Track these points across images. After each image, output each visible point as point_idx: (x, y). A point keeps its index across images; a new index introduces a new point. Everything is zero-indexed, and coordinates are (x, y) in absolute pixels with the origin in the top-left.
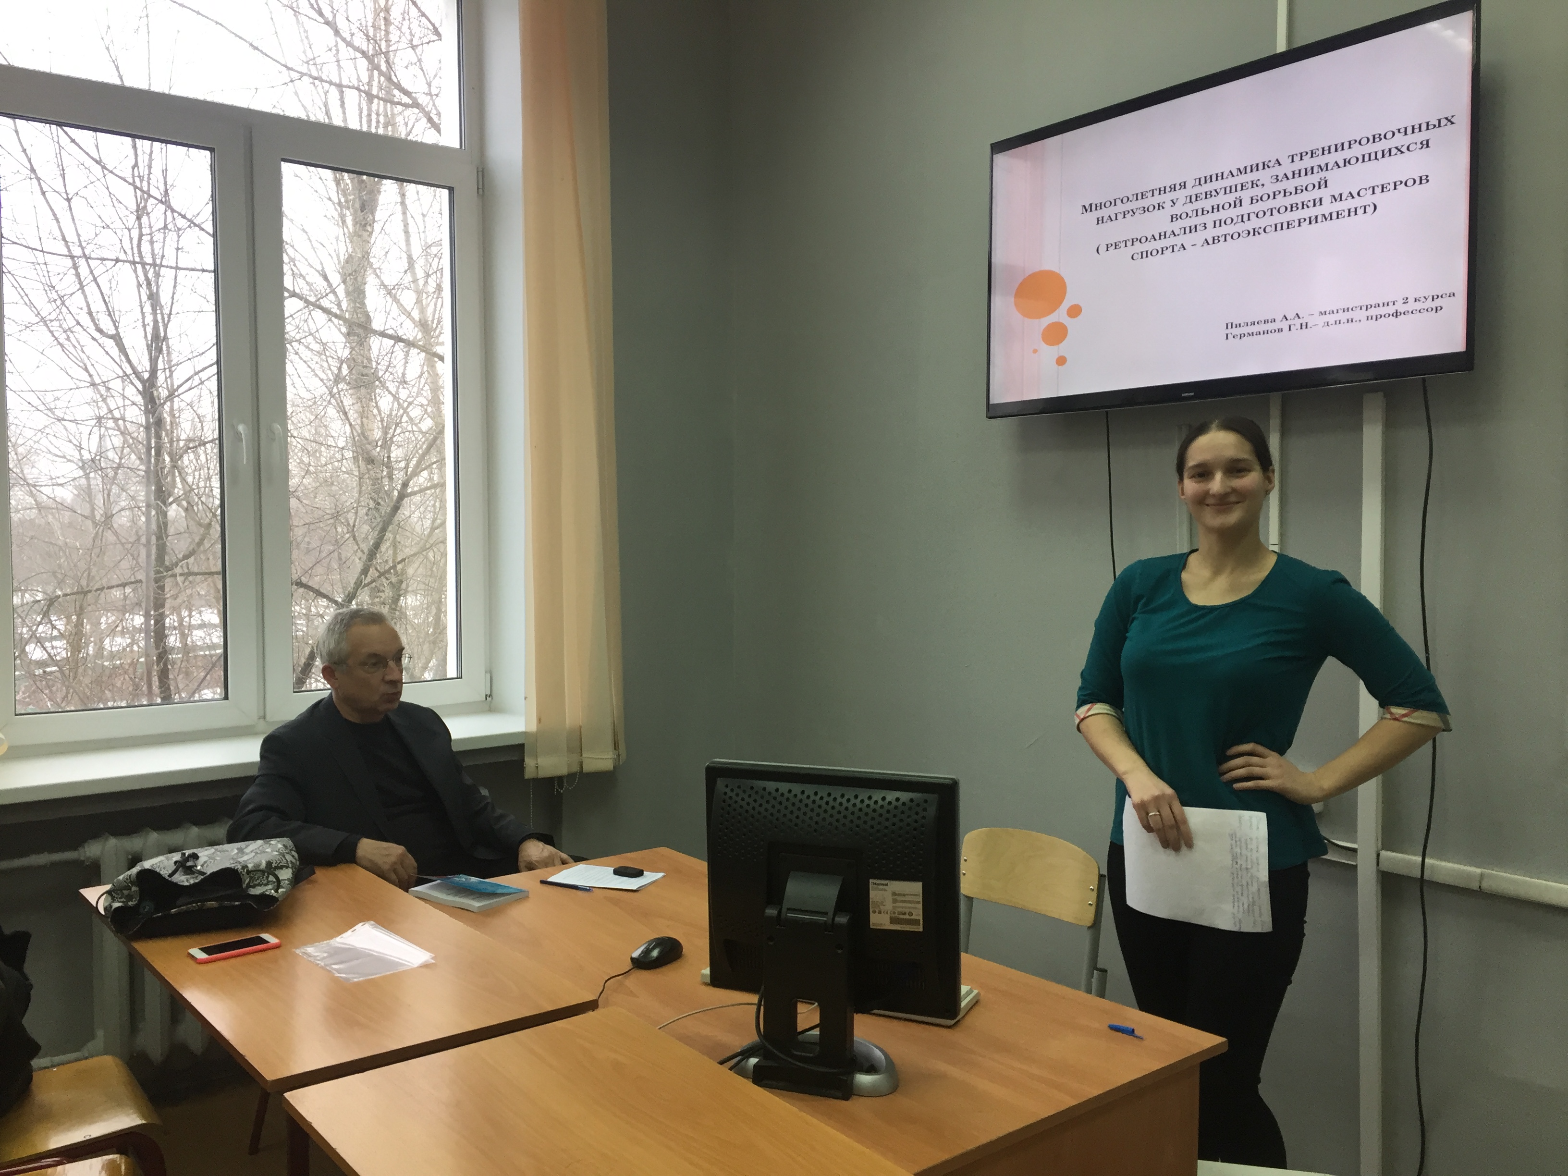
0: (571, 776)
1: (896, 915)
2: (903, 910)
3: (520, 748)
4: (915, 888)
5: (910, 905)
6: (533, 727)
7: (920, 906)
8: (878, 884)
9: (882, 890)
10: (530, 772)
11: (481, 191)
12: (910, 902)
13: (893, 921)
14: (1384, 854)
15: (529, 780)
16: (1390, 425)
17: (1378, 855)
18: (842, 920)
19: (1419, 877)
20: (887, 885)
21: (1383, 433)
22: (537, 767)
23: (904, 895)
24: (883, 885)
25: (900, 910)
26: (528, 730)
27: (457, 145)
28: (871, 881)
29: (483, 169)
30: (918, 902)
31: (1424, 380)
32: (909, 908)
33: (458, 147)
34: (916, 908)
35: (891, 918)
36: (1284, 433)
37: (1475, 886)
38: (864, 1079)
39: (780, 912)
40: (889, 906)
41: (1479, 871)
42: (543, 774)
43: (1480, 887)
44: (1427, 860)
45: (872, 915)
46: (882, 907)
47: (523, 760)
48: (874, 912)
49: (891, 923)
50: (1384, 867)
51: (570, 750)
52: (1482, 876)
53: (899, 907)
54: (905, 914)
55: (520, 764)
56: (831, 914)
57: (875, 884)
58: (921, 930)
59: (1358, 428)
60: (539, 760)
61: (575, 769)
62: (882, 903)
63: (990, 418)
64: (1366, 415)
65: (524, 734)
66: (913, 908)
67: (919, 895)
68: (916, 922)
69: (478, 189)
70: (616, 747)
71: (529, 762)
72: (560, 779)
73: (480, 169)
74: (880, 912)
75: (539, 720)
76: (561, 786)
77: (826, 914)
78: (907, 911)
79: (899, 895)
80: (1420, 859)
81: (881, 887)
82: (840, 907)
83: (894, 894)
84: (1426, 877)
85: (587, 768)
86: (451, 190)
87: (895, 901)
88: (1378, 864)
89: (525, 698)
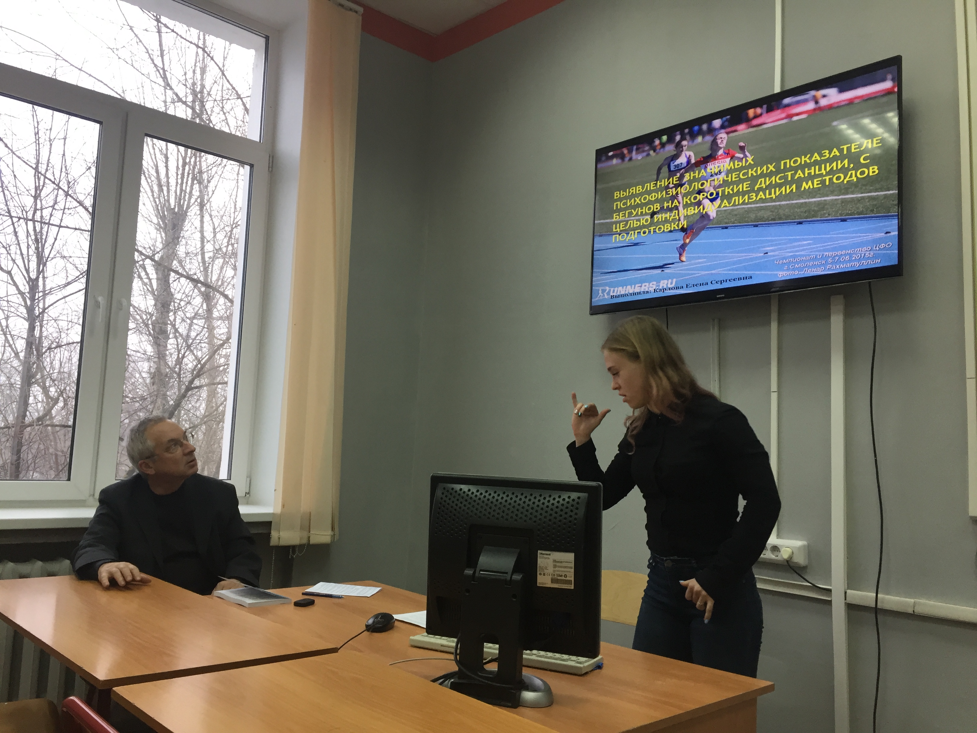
0: (301, 546)
1: (556, 576)
2: (561, 573)
3: (270, 523)
4: (570, 557)
5: (565, 570)
6: (278, 510)
7: (573, 570)
8: (544, 554)
9: (546, 558)
10: (274, 541)
11: (270, 169)
12: (565, 567)
13: (553, 581)
14: (849, 591)
15: (273, 547)
16: (848, 315)
17: (846, 593)
18: (517, 577)
19: (874, 606)
20: (550, 555)
21: (844, 320)
22: (279, 538)
23: (561, 562)
24: (547, 554)
25: (558, 573)
26: (275, 512)
27: (257, 139)
28: (539, 552)
29: (273, 157)
30: (571, 568)
31: (870, 282)
32: (565, 571)
33: (258, 141)
34: (570, 572)
35: (552, 579)
36: (780, 322)
37: (910, 611)
38: (528, 695)
39: (474, 573)
40: (551, 570)
41: (912, 600)
42: (283, 543)
43: (914, 611)
44: (879, 595)
45: (539, 577)
46: (546, 571)
47: (270, 533)
48: (540, 574)
49: (552, 582)
50: (849, 600)
51: (302, 528)
52: (915, 603)
53: (558, 571)
54: (561, 576)
55: (268, 536)
56: (510, 574)
57: (541, 554)
58: (573, 588)
59: (828, 317)
60: (281, 533)
61: (305, 541)
62: (546, 568)
63: (591, 315)
64: (833, 308)
65: (273, 514)
66: (567, 572)
67: (572, 562)
68: (569, 582)
69: (269, 167)
70: (333, 529)
71: (274, 534)
72: (294, 547)
73: (271, 156)
74: (544, 575)
75: (283, 506)
76: (294, 552)
77: (507, 573)
78: (563, 574)
79: (558, 562)
80: (875, 595)
81: (545, 556)
82: (516, 569)
83: (555, 561)
84: (878, 607)
85: (312, 542)
86: (252, 166)
87: (555, 566)
88: (845, 599)
89: (275, 490)
